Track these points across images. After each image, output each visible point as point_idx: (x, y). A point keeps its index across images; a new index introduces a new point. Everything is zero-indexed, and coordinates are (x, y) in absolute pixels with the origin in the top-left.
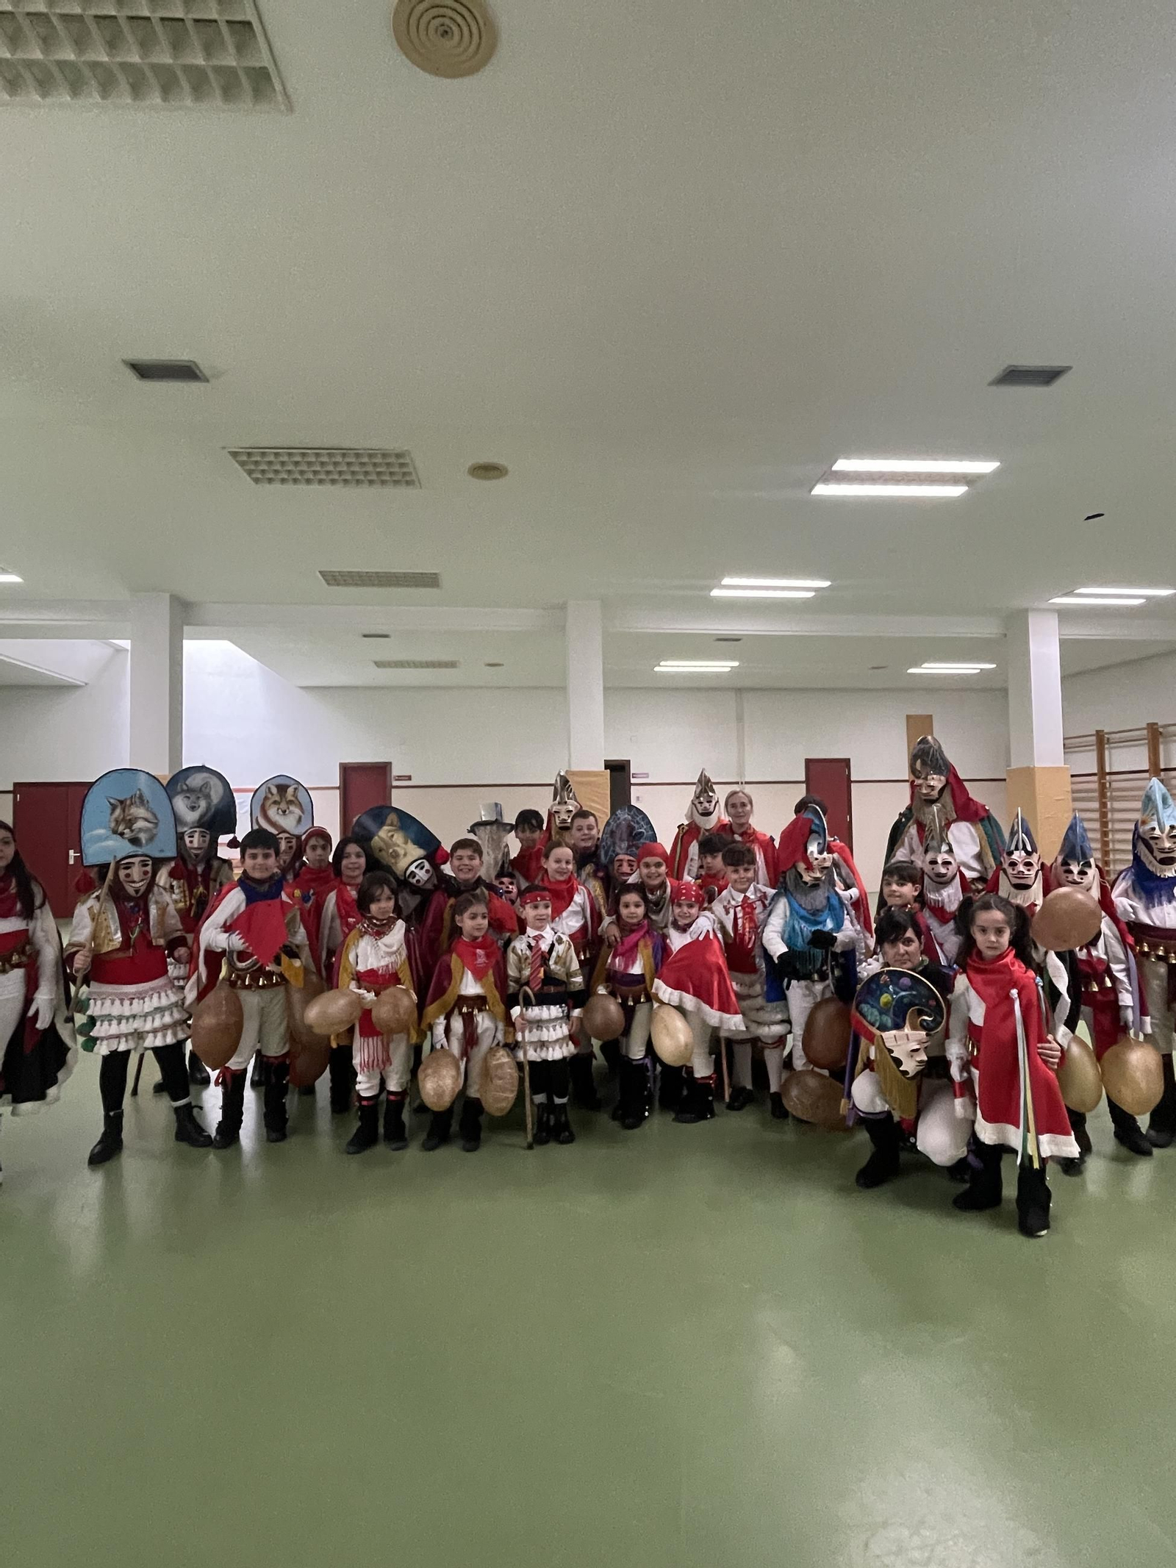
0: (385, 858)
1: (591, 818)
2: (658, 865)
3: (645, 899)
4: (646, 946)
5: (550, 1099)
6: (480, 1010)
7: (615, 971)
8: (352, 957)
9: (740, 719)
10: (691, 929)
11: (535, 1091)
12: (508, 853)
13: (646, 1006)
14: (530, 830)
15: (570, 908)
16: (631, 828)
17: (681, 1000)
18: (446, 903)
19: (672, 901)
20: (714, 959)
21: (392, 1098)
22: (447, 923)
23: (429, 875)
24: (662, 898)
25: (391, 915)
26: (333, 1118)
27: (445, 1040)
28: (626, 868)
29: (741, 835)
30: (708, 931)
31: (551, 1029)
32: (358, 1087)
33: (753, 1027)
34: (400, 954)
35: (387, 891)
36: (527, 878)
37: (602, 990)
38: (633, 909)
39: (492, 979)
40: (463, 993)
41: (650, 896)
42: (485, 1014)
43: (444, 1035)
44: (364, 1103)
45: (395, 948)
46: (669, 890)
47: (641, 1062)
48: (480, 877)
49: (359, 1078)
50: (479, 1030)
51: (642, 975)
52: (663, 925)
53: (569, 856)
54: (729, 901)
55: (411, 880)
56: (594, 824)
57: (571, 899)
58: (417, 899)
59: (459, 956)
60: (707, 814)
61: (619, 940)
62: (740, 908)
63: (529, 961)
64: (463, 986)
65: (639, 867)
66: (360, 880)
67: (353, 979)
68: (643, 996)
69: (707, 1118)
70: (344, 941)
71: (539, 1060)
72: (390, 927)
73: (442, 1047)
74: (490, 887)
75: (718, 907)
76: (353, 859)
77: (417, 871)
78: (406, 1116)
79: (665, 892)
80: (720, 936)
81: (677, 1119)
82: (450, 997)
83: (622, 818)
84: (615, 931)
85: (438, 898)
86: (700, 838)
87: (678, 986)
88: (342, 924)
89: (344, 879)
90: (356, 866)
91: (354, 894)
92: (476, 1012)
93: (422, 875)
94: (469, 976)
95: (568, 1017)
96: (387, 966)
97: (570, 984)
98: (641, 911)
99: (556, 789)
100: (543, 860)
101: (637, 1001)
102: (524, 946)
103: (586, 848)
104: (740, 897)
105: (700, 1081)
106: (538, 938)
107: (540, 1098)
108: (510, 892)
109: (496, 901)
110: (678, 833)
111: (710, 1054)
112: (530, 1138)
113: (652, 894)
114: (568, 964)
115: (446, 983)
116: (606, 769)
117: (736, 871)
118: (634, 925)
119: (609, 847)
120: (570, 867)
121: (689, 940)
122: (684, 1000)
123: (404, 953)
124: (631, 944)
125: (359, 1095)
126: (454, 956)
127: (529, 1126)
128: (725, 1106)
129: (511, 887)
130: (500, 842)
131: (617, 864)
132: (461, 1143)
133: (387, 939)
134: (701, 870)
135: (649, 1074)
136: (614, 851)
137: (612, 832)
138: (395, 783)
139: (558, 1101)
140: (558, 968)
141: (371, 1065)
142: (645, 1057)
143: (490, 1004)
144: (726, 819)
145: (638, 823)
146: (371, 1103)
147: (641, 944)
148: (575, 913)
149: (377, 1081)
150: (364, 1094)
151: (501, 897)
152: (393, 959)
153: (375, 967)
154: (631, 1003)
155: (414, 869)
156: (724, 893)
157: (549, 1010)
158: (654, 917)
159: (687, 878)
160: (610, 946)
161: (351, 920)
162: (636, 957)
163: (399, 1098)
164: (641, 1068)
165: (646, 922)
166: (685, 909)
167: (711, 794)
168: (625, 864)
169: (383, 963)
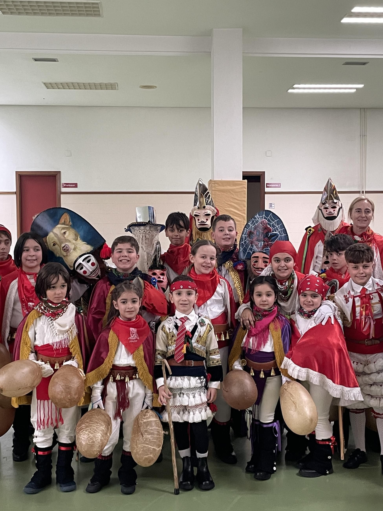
0: (58, 251)
1: (231, 221)
2: (287, 260)
3: (275, 288)
4: (276, 328)
5: (193, 454)
6: (131, 379)
7: (250, 350)
8: (31, 334)
9: (363, 136)
10: (315, 315)
11: (180, 446)
12: (160, 248)
13: (276, 379)
14: (178, 229)
15: (213, 297)
16: (267, 230)
17: (308, 376)
18: (108, 289)
19: (299, 290)
20: (335, 341)
21: (63, 449)
22: (108, 307)
23: (94, 268)
24: (290, 287)
25: (64, 299)
26: (15, 465)
27: (101, 401)
28: (261, 264)
29: (361, 236)
30: (330, 317)
31: (191, 396)
32: (35, 440)
33: (368, 399)
34: (71, 332)
35: (61, 281)
36: (176, 270)
37: (237, 366)
38: (264, 298)
39: (142, 353)
40: (117, 363)
41: (279, 286)
42: (135, 382)
43: (100, 398)
44: (40, 453)
45: (67, 328)
46: (296, 281)
47: (270, 425)
48: (136, 269)
49: (36, 433)
50: (130, 396)
51: (273, 353)
52: (290, 311)
53: (214, 253)
54: (349, 292)
55: (78, 271)
56: (233, 226)
57: (214, 290)
58: (85, 287)
59: (116, 332)
60: (331, 218)
61: (252, 323)
62: (358, 298)
63: (174, 338)
64: (117, 357)
65: (271, 262)
66: (38, 270)
67: (32, 352)
68: (273, 371)
69: (326, 474)
70: (24, 321)
71: (181, 421)
72: (63, 309)
73: (99, 407)
74: (145, 277)
75: (339, 296)
76: (32, 252)
77: (84, 263)
78: (74, 465)
79: (292, 283)
80: (340, 321)
81: (301, 474)
82: (106, 367)
83: (260, 221)
84: (249, 316)
85: (101, 285)
86: (326, 238)
87: (305, 364)
88: (23, 307)
89: (24, 269)
90: (34, 258)
91: (33, 281)
92: (127, 379)
93: (88, 267)
94: (122, 349)
95: (207, 387)
96: (60, 342)
97: (209, 360)
98: (271, 299)
99: (196, 195)
100: (191, 256)
101: (268, 374)
102: (172, 326)
103: (227, 246)
104: (359, 289)
105: (320, 443)
106: (183, 320)
107: (185, 453)
108: (162, 282)
109: (149, 289)
110: (306, 234)
111: (330, 421)
112: (176, 485)
113: (281, 284)
114: (208, 343)
115: (103, 355)
116: (243, 179)
117: (356, 268)
118: (265, 311)
119: (247, 246)
120: (214, 262)
121: (314, 325)
122: (311, 376)
123: (75, 331)
124: (263, 327)
125: (36, 446)
126: (111, 332)
127: (176, 474)
128: (342, 464)
129: (162, 277)
130: (153, 239)
131: (253, 260)
132: (119, 487)
133: (60, 320)
134: (326, 265)
135: (277, 436)
136: (251, 249)
137: (250, 234)
138: (64, 190)
139: (200, 455)
140: (199, 346)
141: (46, 422)
142: (274, 421)
143: (140, 374)
144: (348, 222)
145: (274, 226)
146: (46, 453)
147: (272, 326)
148: (217, 301)
149: (51, 436)
150: (39, 446)
151: (154, 285)
152: (65, 336)
153: (50, 342)
154: (262, 376)
155: (82, 262)
156: (346, 285)
157: (189, 380)
158: (282, 304)
159: (312, 272)
160: (245, 328)
161: (31, 304)
162: (267, 337)
163: (69, 449)
164: (271, 430)
165: (276, 309)
166: (310, 299)
167: (335, 201)
168: (260, 261)
169: (57, 339)
